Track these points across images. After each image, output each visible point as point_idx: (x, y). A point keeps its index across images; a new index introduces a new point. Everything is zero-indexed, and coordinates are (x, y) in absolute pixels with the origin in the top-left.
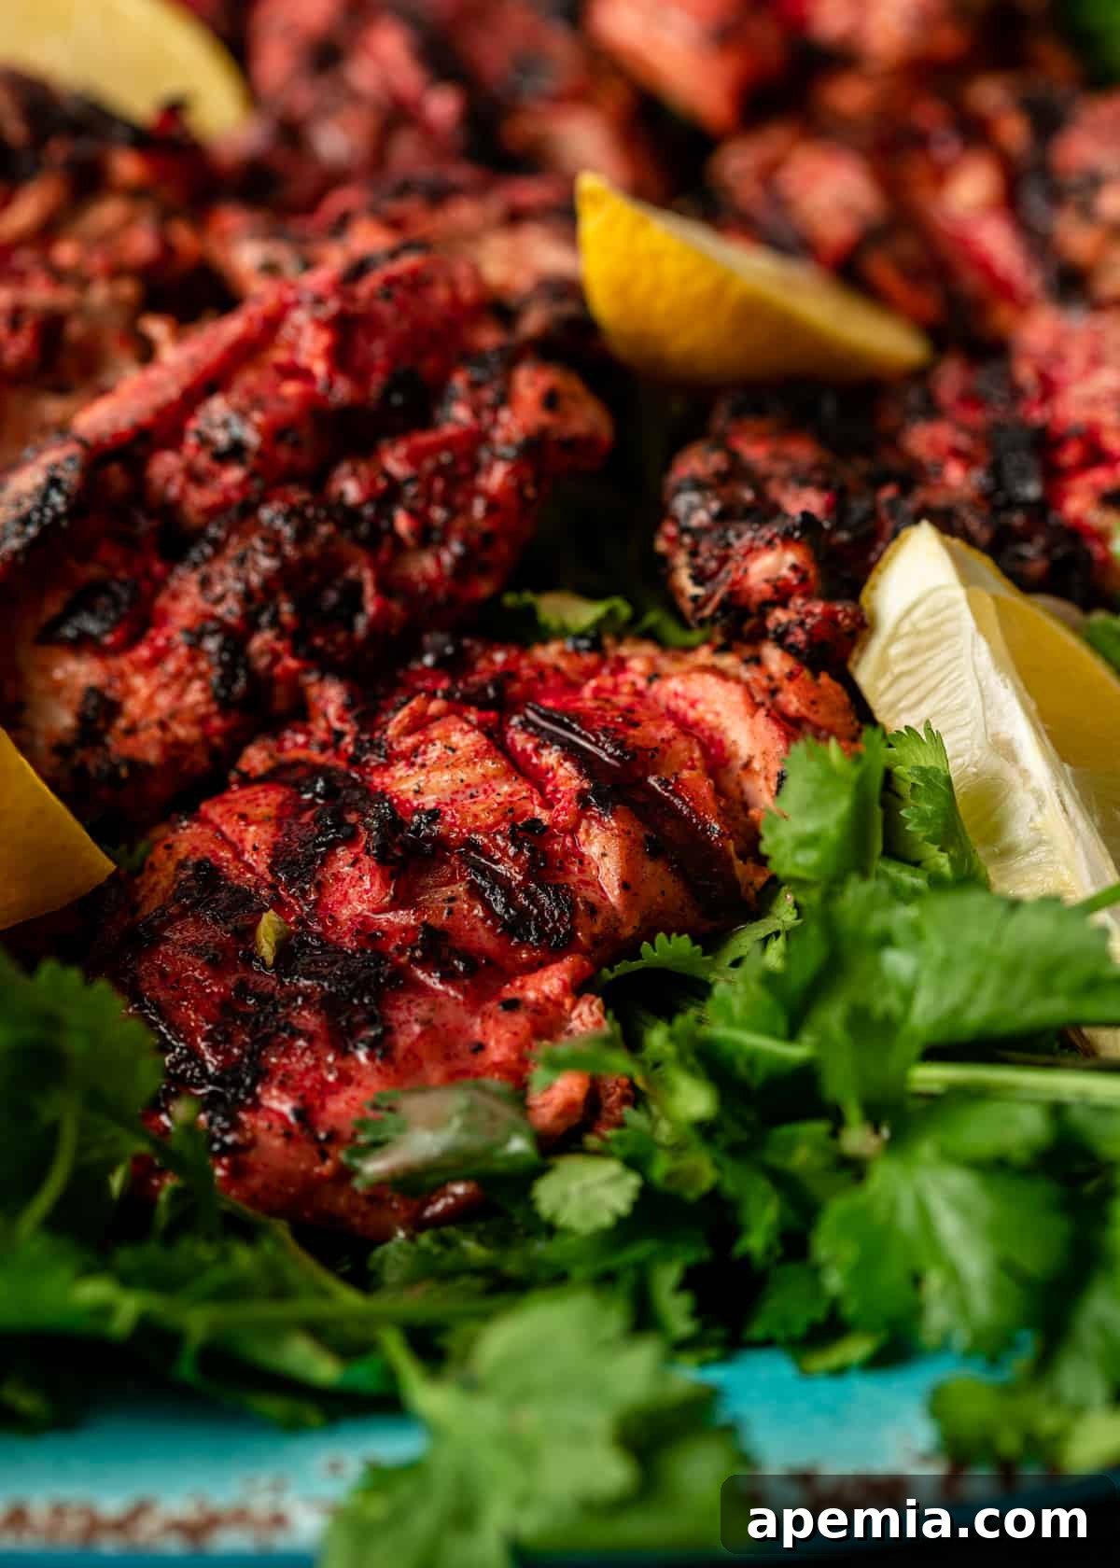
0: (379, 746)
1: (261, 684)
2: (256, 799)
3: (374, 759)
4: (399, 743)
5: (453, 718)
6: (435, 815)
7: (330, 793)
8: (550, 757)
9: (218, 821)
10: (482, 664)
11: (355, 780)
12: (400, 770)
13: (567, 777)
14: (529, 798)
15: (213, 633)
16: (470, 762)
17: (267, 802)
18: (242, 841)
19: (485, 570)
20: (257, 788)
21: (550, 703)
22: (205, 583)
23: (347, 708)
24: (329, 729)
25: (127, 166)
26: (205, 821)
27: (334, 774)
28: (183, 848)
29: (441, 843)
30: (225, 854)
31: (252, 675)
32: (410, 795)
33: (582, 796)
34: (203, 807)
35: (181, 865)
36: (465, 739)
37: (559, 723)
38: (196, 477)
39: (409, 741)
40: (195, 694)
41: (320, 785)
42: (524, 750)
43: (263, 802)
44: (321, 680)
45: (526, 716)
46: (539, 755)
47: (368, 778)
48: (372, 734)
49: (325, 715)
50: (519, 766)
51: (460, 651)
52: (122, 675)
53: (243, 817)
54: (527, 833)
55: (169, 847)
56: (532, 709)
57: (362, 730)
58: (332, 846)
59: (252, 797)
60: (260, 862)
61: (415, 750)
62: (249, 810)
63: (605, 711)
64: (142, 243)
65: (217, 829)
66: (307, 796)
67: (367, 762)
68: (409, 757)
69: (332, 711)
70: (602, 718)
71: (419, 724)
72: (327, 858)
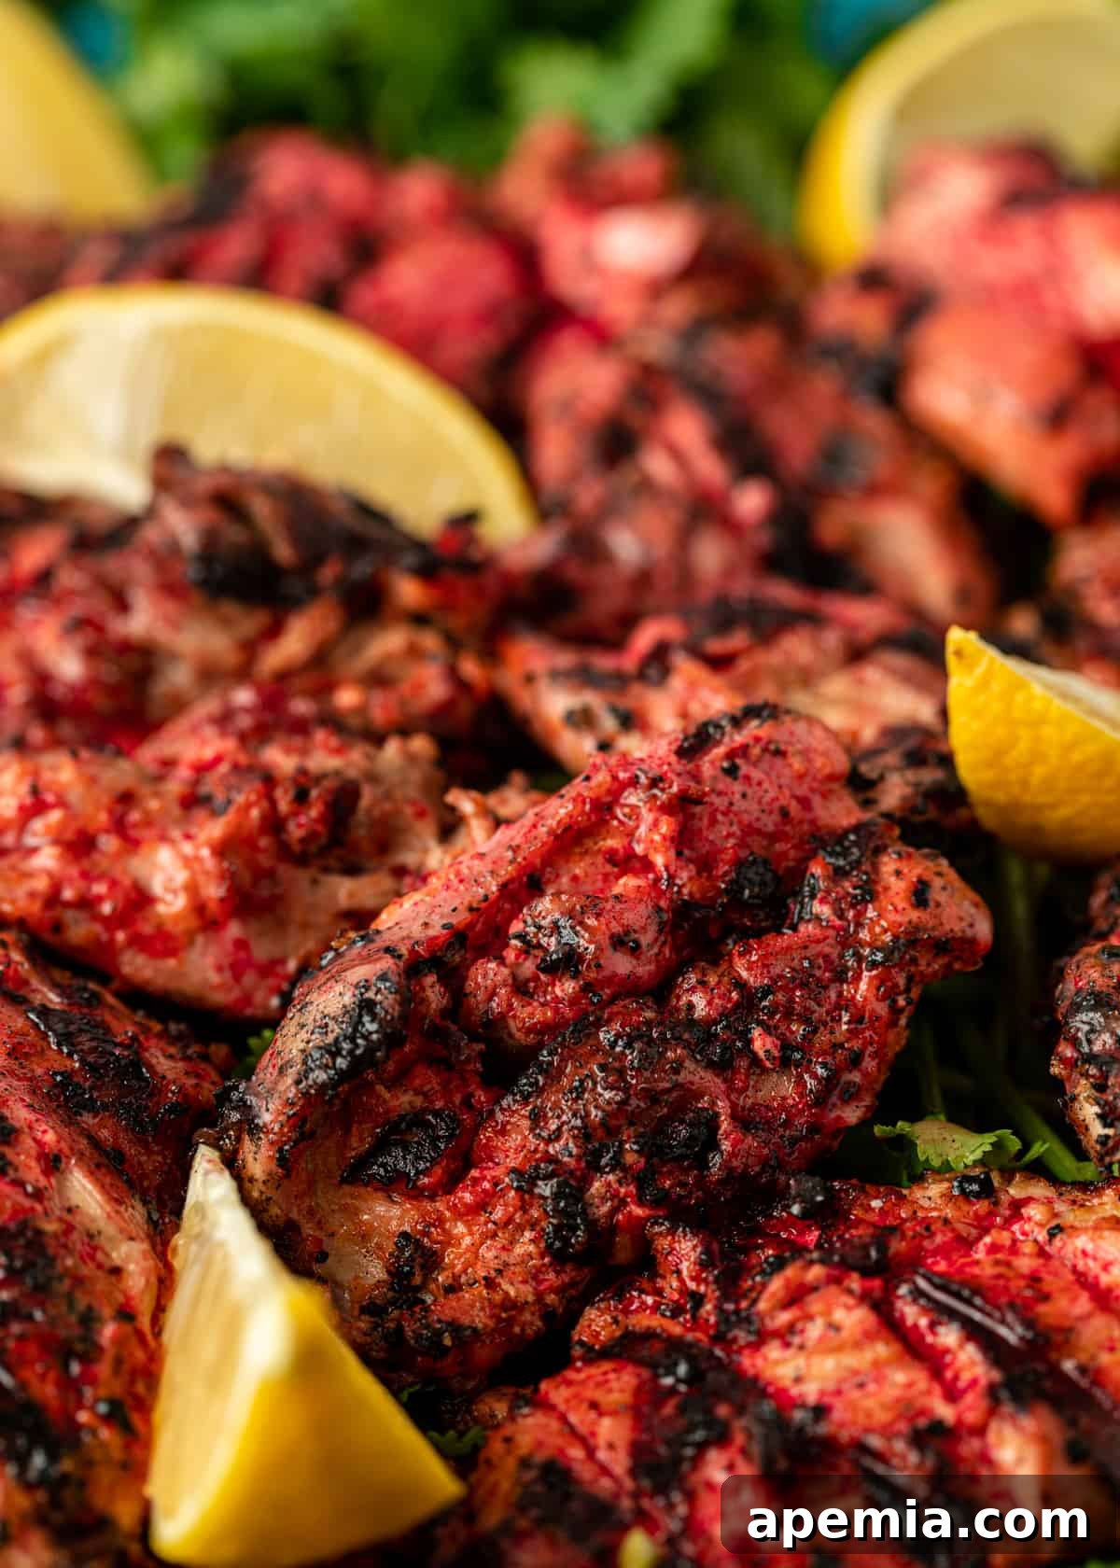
0: (748, 1320)
1: (602, 1234)
2: (607, 1381)
3: (742, 1336)
4: (772, 1318)
5: (833, 1289)
6: (821, 1411)
7: (695, 1378)
8: (949, 1336)
9: (562, 1407)
10: (857, 1212)
11: (719, 1359)
12: (773, 1351)
13: (969, 1362)
14: (929, 1392)
15: (547, 1177)
16: (857, 1345)
17: (620, 1385)
18: (593, 1434)
19: (850, 1095)
20: (607, 1366)
21: (942, 1266)
22: (537, 1118)
23: (703, 1265)
24: (684, 1290)
25: (408, 591)
26: (545, 1405)
27: (695, 1351)
28: (525, 1442)
29: (830, 1445)
30: (576, 1453)
31: (591, 1224)
32: (787, 1383)
33: (992, 1390)
34: (544, 1386)
35: (524, 1463)
36: (852, 1317)
37: (958, 1296)
38: (521, 988)
39: (784, 1317)
40: (526, 1245)
41: (682, 1369)
42: (916, 1326)
43: (615, 1385)
44: (672, 1232)
45: (914, 1283)
46: (934, 1333)
47: (735, 1357)
48: (737, 1303)
49: (679, 1272)
50: (915, 1348)
51: (831, 1195)
52: (440, 1221)
53: (594, 1405)
54: (930, 1435)
55: (508, 1440)
56: (924, 1277)
57: (726, 1296)
58: (702, 1447)
59: (600, 1378)
60: (619, 1463)
61: (791, 1328)
62: (599, 1395)
63: (1008, 1279)
64: (433, 686)
65: (563, 1418)
66: (668, 1381)
67: (735, 1340)
68: (785, 1336)
69: (685, 1267)
70: (1006, 1289)
71: (796, 1296)
72: (698, 1460)
